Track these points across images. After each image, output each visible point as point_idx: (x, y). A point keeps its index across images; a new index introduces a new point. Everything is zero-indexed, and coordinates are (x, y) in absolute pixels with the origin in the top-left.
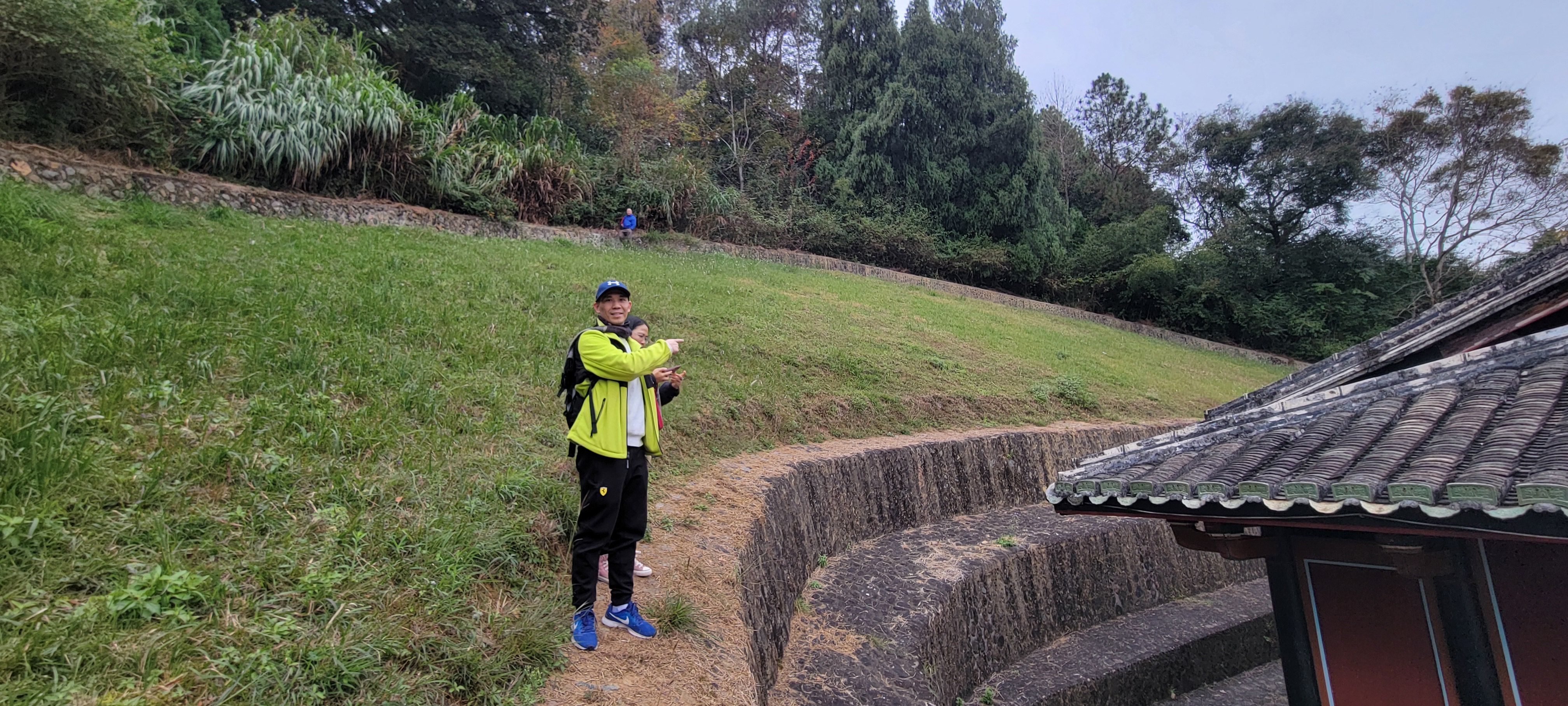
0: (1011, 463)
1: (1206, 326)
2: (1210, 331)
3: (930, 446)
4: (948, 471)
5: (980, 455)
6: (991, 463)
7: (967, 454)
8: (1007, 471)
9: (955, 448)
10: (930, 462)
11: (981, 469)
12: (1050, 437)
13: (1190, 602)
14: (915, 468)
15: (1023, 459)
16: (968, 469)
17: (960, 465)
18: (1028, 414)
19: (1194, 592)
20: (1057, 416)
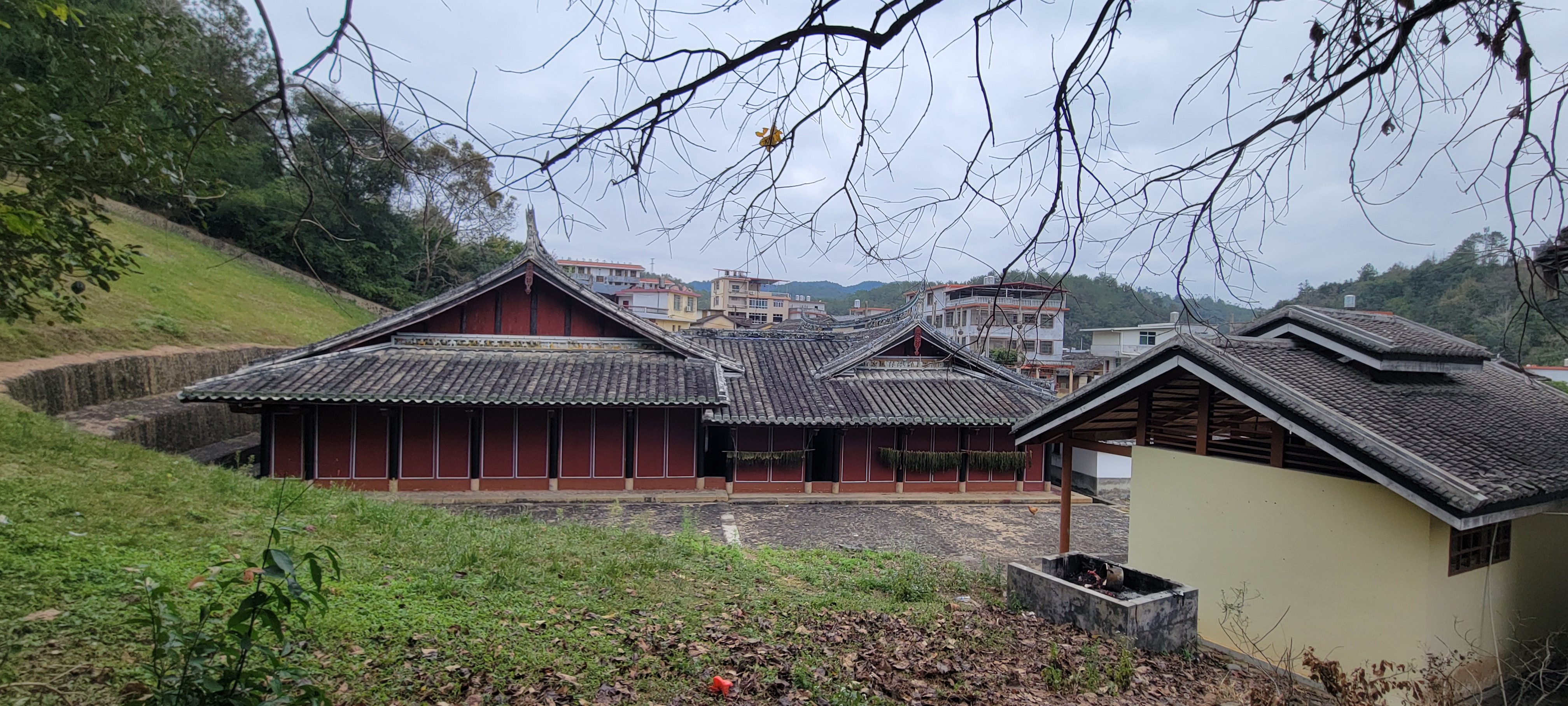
0: (127, 375)
1: (281, 254)
2: (284, 258)
3: (74, 366)
4: (85, 382)
5: (106, 371)
6: (114, 375)
7: (98, 370)
8: (124, 379)
9: (90, 367)
10: (73, 376)
11: (107, 379)
12: (155, 359)
13: (230, 441)
14: (64, 380)
15: (135, 373)
16: (98, 379)
17: (92, 377)
18: (136, 340)
19: (234, 437)
20: (157, 343)
